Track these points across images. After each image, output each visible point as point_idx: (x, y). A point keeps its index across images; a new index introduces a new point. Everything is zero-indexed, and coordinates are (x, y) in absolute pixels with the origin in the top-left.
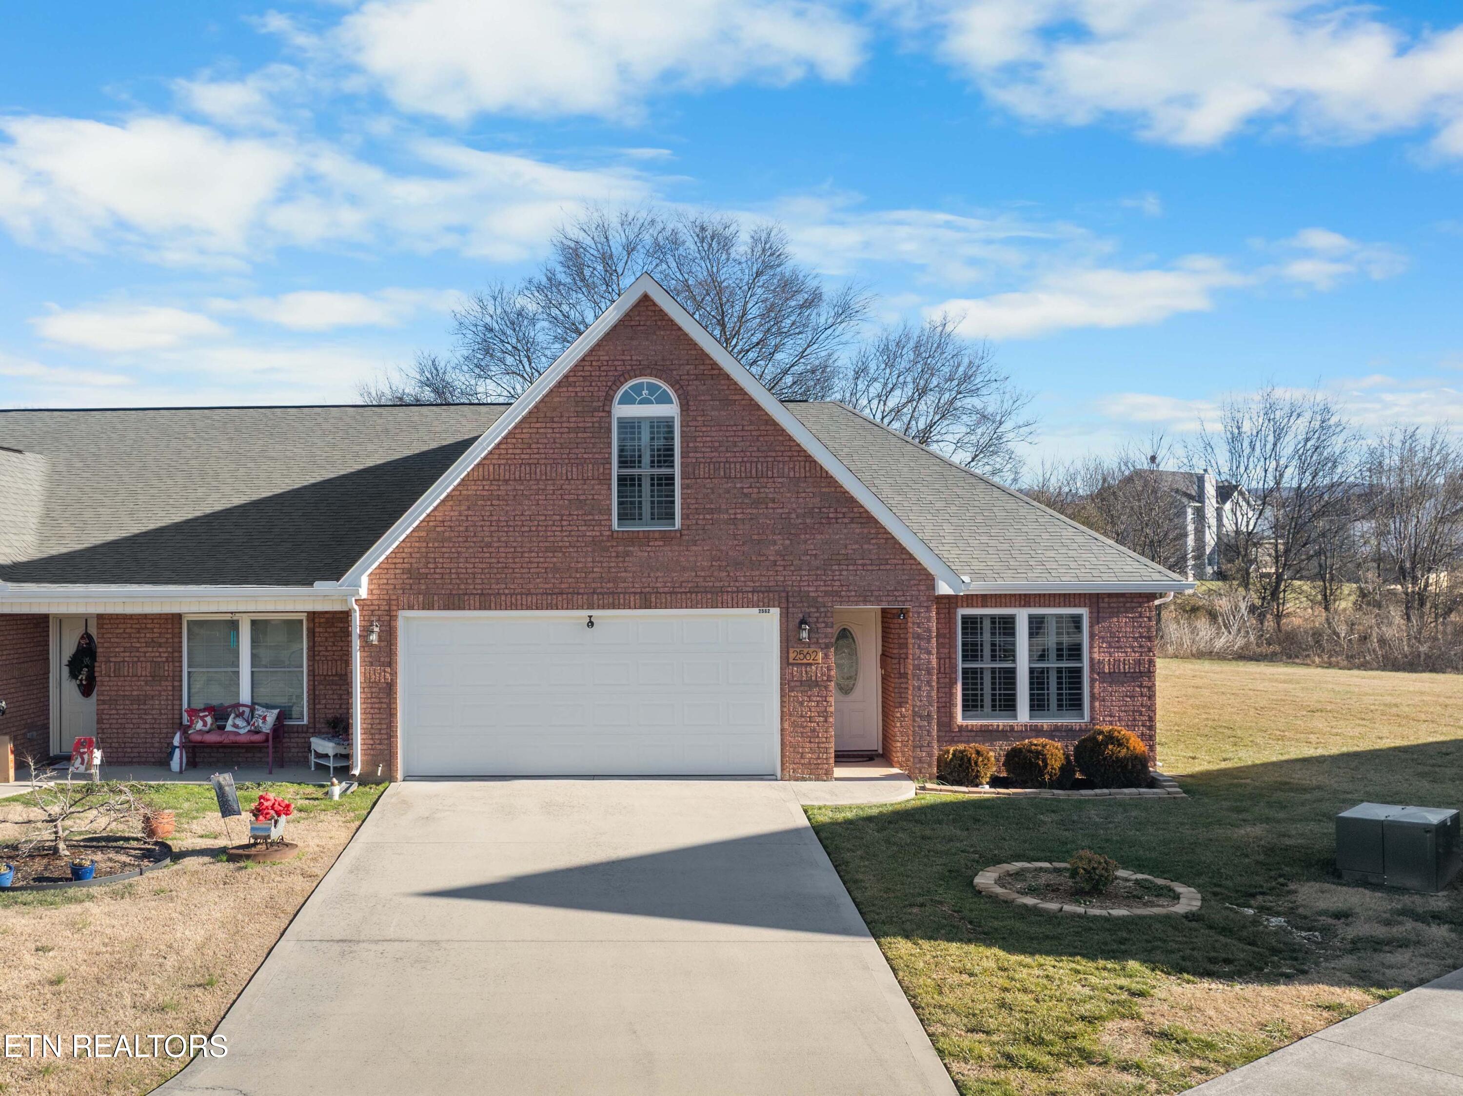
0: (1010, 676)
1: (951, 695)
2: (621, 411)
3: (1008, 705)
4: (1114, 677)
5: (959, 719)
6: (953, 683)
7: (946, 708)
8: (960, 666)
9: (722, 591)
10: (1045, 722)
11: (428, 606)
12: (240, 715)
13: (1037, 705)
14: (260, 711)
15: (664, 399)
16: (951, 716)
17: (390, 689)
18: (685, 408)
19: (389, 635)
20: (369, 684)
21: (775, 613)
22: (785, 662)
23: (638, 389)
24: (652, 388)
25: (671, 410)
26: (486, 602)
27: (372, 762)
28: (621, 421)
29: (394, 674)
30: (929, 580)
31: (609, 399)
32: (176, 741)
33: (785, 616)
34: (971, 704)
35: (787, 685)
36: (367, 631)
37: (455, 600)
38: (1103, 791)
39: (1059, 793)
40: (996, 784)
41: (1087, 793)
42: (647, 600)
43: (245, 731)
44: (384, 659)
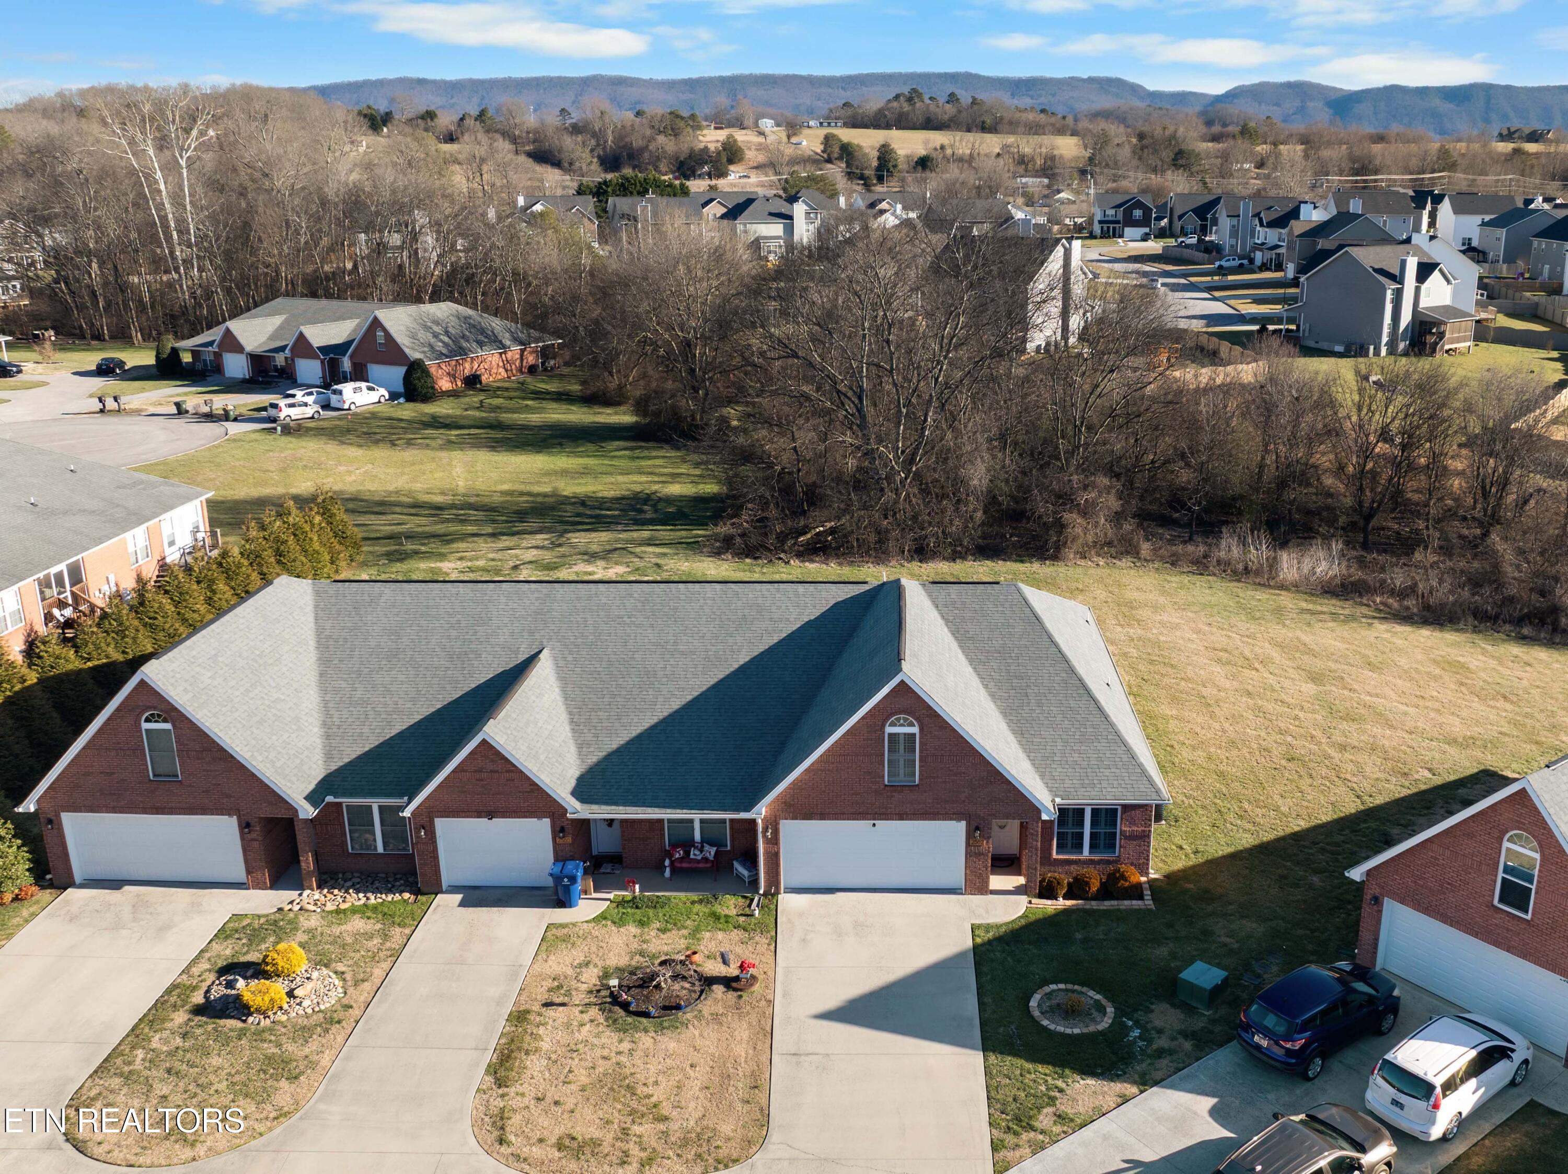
0: (1081, 835)
1: (1051, 845)
2: (889, 730)
3: (1079, 847)
4: (1132, 837)
5: (1055, 855)
6: (1052, 839)
7: (1047, 850)
8: (1056, 830)
9: (938, 813)
10: (1096, 857)
11: (795, 818)
12: (696, 848)
13: (1093, 847)
14: (707, 847)
15: (912, 725)
16: (1050, 854)
17: (777, 855)
18: (921, 730)
19: (776, 832)
20: (767, 853)
21: (964, 823)
22: (968, 845)
23: (898, 719)
24: (906, 720)
25: (915, 730)
26: (823, 816)
27: (769, 884)
28: (890, 735)
29: (779, 848)
30: (1039, 812)
31: (883, 726)
32: (667, 863)
33: (968, 826)
34: (1061, 848)
35: (968, 854)
36: (765, 830)
37: (808, 815)
38: (1115, 903)
39: (1094, 904)
40: (1066, 897)
41: (1107, 904)
42: (901, 817)
43: (699, 858)
44: (774, 841)
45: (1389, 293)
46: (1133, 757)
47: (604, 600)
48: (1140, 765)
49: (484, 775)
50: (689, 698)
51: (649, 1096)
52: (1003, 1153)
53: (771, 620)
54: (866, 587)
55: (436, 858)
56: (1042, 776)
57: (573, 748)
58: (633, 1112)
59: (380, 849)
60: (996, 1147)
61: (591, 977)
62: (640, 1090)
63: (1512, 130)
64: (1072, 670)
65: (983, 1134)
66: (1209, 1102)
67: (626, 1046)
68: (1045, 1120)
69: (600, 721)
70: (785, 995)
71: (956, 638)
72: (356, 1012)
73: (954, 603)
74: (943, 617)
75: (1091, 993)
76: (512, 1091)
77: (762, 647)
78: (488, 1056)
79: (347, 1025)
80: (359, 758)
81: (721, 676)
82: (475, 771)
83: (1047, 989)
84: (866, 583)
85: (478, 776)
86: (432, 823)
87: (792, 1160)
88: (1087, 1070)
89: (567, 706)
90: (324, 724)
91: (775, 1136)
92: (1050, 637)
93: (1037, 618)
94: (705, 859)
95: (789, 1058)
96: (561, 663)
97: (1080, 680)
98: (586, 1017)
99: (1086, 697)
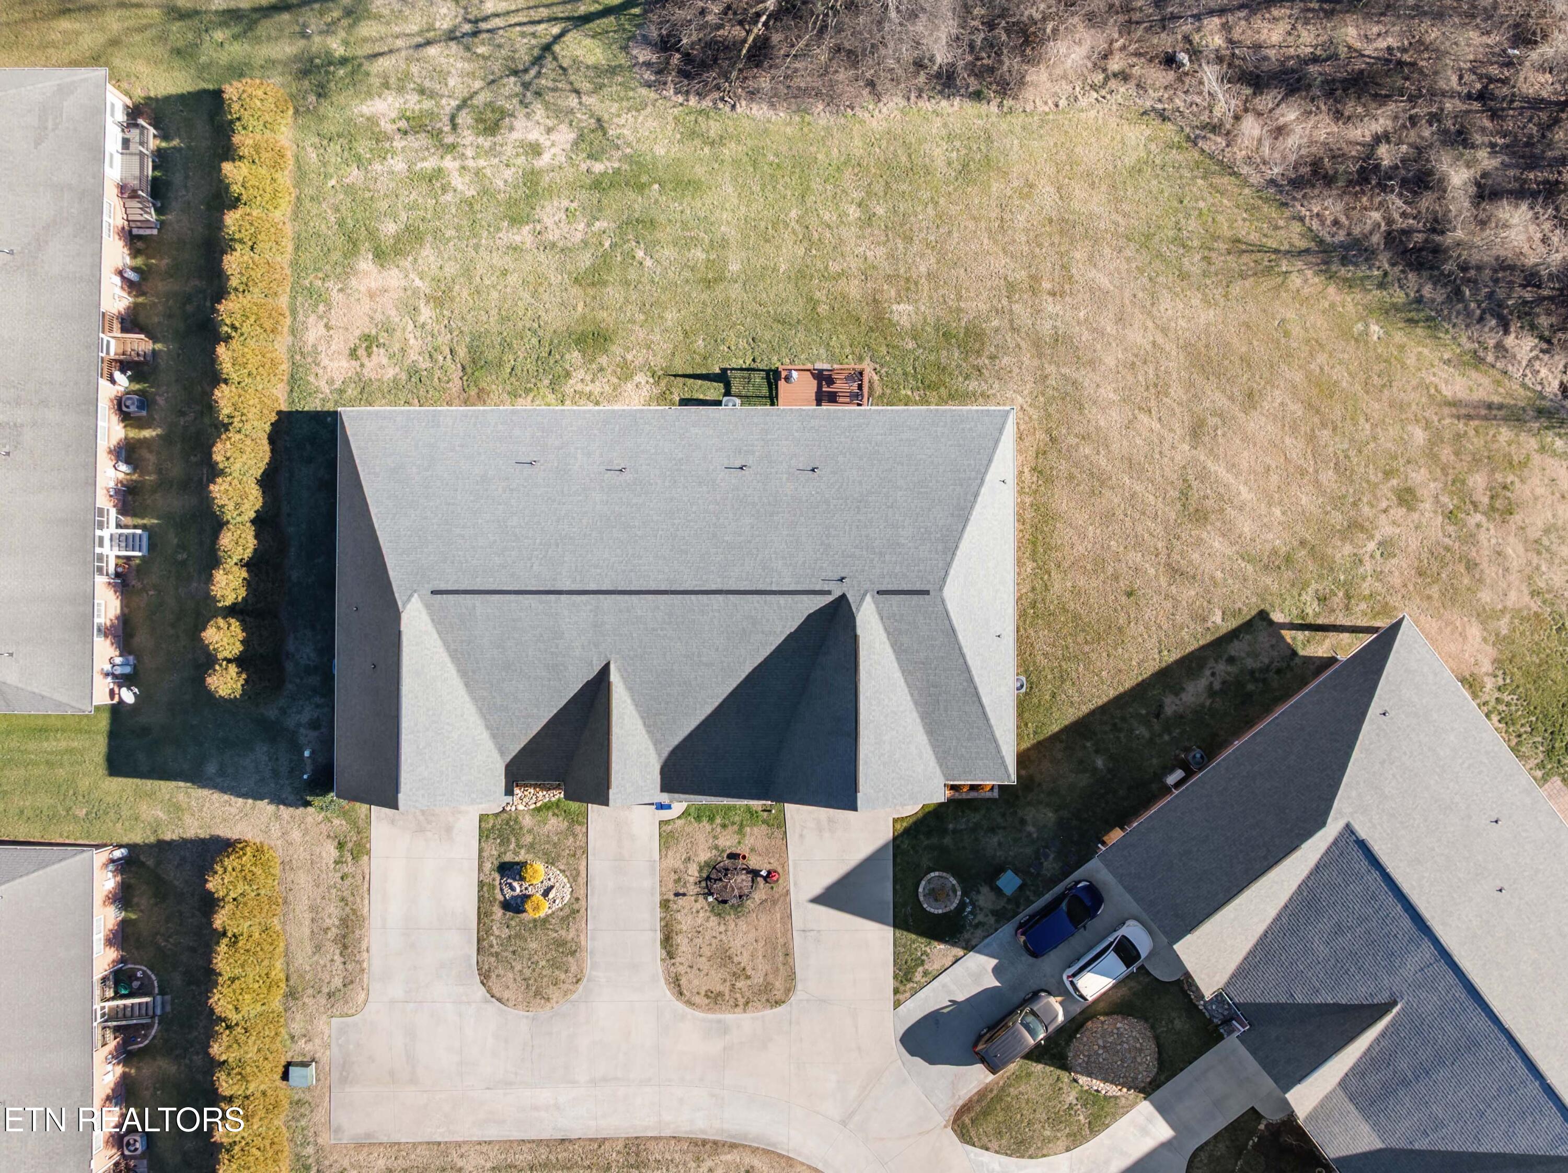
39: (964, 795)
41: (971, 795)
46: (999, 751)
47: (639, 613)
48: (1002, 758)
50: (717, 704)
51: (739, 963)
52: (898, 996)
53: (763, 632)
54: (829, 599)
56: (941, 766)
57: (651, 747)
58: (734, 974)
60: (896, 991)
61: (693, 871)
62: (736, 959)
64: (971, 680)
65: (890, 984)
66: (993, 962)
67: (722, 928)
68: (918, 976)
69: (663, 724)
70: (795, 884)
71: (894, 651)
72: (583, 903)
73: (894, 615)
74: (886, 629)
75: (951, 879)
76: (678, 960)
77: (760, 659)
78: (658, 936)
79: (583, 911)
80: (520, 752)
81: (735, 685)
83: (929, 876)
84: (829, 593)
87: (808, 1000)
88: (941, 939)
89: (639, 712)
90: (488, 727)
91: (799, 986)
92: (960, 649)
93: (954, 631)
95: (801, 933)
96: (625, 675)
97: (976, 688)
98: (698, 906)
99: (977, 704)
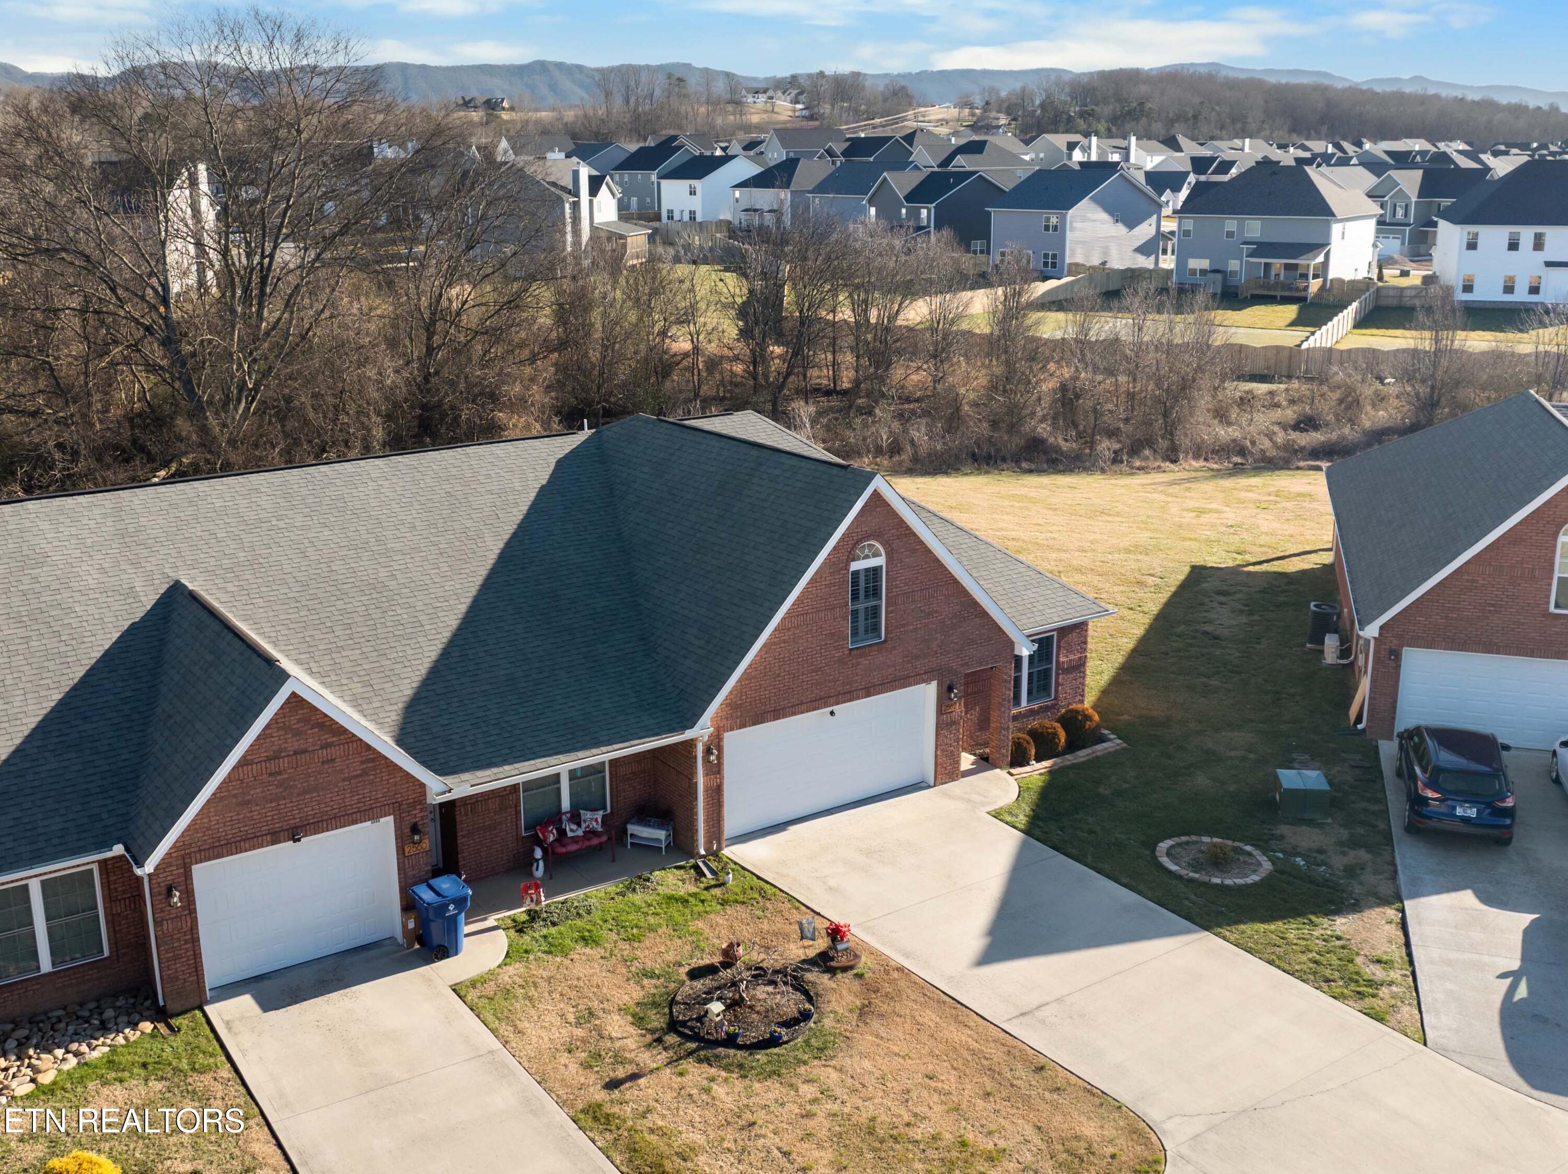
2: (853, 566)
4: (1069, 670)
9: (908, 677)
10: (1035, 706)
11: (742, 725)
13: (1029, 693)
14: (586, 815)
15: (878, 554)
17: (719, 789)
18: (891, 559)
19: (720, 754)
20: (706, 789)
21: (934, 684)
22: (940, 713)
23: (862, 549)
24: (871, 548)
25: (881, 560)
26: (777, 714)
27: (709, 839)
28: (853, 573)
29: (722, 778)
30: (1012, 648)
31: (850, 559)
32: (538, 853)
33: (941, 685)
35: (940, 728)
36: (706, 753)
37: (758, 719)
38: (1088, 751)
39: (1070, 759)
40: (1038, 760)
41: (1083, 755)
42: (868, 692)
43: (580, 833)
44: (715, 770)
45: (567, 206)
49: (284, 763)
52: (1392, 1019)
55: (195, 940)
59: (46, 965)
60: (1374, 1016)
63: (467, 99)
65: (1343, 1010)
66: (1468, 895)
75: (1206, 839)
82: (269, 759)
83: (1160, 849)
85: (272, 766)
86: (188, 876)
87: (1214, 1129)
91: (1148, 1112)
94: (590, 833)
95: (1022, 1019)
